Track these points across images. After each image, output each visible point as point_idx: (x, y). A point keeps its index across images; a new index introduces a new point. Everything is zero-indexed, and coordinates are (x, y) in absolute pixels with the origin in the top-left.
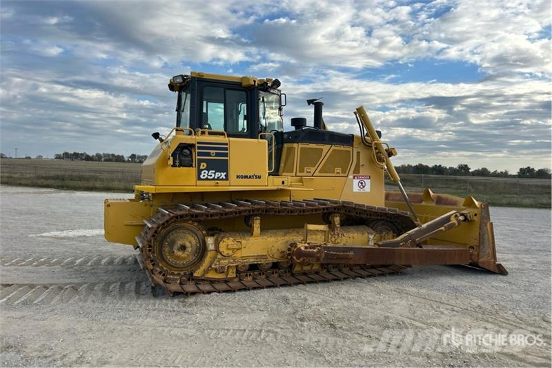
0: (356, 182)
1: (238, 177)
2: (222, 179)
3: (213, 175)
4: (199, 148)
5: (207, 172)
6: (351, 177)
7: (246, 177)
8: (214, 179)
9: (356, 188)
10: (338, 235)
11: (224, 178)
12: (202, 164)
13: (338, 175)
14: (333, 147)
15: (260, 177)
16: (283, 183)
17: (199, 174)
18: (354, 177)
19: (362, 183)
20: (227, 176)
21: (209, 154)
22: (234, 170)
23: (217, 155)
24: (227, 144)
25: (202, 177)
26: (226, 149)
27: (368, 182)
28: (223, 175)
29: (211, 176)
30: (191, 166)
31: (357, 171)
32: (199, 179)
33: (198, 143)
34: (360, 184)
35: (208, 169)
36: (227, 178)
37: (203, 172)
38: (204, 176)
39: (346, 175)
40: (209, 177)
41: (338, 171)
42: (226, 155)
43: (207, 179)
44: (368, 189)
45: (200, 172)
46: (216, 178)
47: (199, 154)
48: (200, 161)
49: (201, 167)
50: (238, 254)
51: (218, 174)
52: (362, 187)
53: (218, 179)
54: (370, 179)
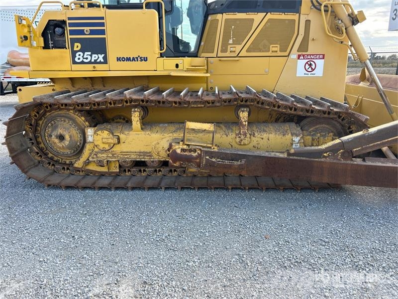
0: (302, 63)
1: (118, 59)
2: (100, 63)
3: (89, 57)
4: (71, 25)
5: (81, 54)
6: (294, 56)
7: (128, 59)
8: (90, 63)
9: (301, 72)
10: (245, 134)
11: (102, 61)
12: (76, 44)
13: (274, 54)
14: (270, 16)
15: (146, 59)
16: (177, 66)
17: (74, 56)
18: (299, 56)
19: (310, 65)
20: (105, 58)
21: (82, 32)
22: (114, 50)
23: (92, 32)
24: (102, 18)
25: (76, 60)
26: (103, 25)
27: (320, 63)
28: (101, 57)
29: (87, 58)
30: (64, 47)
31: (304, 46)
32: (74, 62)
33: (70, 19)
34: (307, 66)
35: (83, 50)
36: (105, 61)
37: (77, 54)
38: (79, 59)
39: (286, 54)
40: (85, 60)
41: (275, 49)
42: (103, 32)
43: (82, 63)
44: (319, 72)
45: (74, 54)
46: (93, 61)
47: (72, 33)
48: (73, 41)
49: (75, 49)
50: (117, 149)
51: (95, 57)
52: (310, 70)
53: (95, 62)
54: (323, 58)
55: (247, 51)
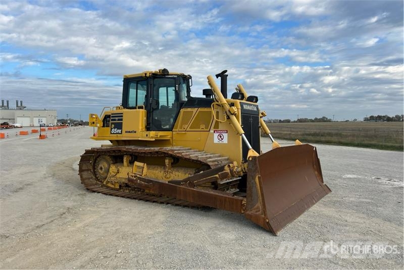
1: (126, 132)
2: (120, 133)
3: (116, 131)
4: (112, 117)
5: (114, 129)
6: (212, 131)
7: (129, 132)
8: (116, 133)
9: (216, 140)
10: (168, 172)
12: (113, 125)
13: (203, 130)
14: (200, 109)
15: (135, 132)
16: (147, 135)
17: (111, 131)
18: (215, 131)
19: (221, 136)
20: (121, 131)
21: (115, 120)
22: (125, 128)
23: (119, 120)
24: (122, 114)
26: (122, 116)
30: (109, 126)
31: (217, 126)
32: (111, 133)
33: (112, 114)
34: (219, 137)
39: (208, 130)
41: (203, 127)
42: (122, 120)
43: (114, 133)
44: (225, 141)
45: (111, 129)
47: (112, 120)
48: (112, 123)
49: (112, 127)
50: (118, 176)
51: (118, 131)
52: (221, 139)
53: (118, 133)
54: (227, 132)
55: (190, 128)
